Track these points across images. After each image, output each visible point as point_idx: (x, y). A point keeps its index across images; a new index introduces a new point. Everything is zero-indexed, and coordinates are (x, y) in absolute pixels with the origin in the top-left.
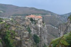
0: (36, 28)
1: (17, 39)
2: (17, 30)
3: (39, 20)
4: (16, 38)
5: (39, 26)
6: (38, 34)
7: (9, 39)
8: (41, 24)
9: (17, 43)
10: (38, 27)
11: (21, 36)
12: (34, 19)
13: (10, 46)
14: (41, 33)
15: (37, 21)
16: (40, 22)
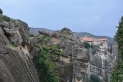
0: (96, 62)
1: (62, 63)
2: (63, 43)
3: (101, 45)
4: (61, 60)
5: (103, 57)
6: (100, 75)
7: (46, 62)
8: (105, 53)
9: (63, 70)
10: (101, 59)
11: (71, 56)
12: (90, 44)
13: (48, 75)
14: (106, 72)
15: (98, 46)
16: (105, 49)
